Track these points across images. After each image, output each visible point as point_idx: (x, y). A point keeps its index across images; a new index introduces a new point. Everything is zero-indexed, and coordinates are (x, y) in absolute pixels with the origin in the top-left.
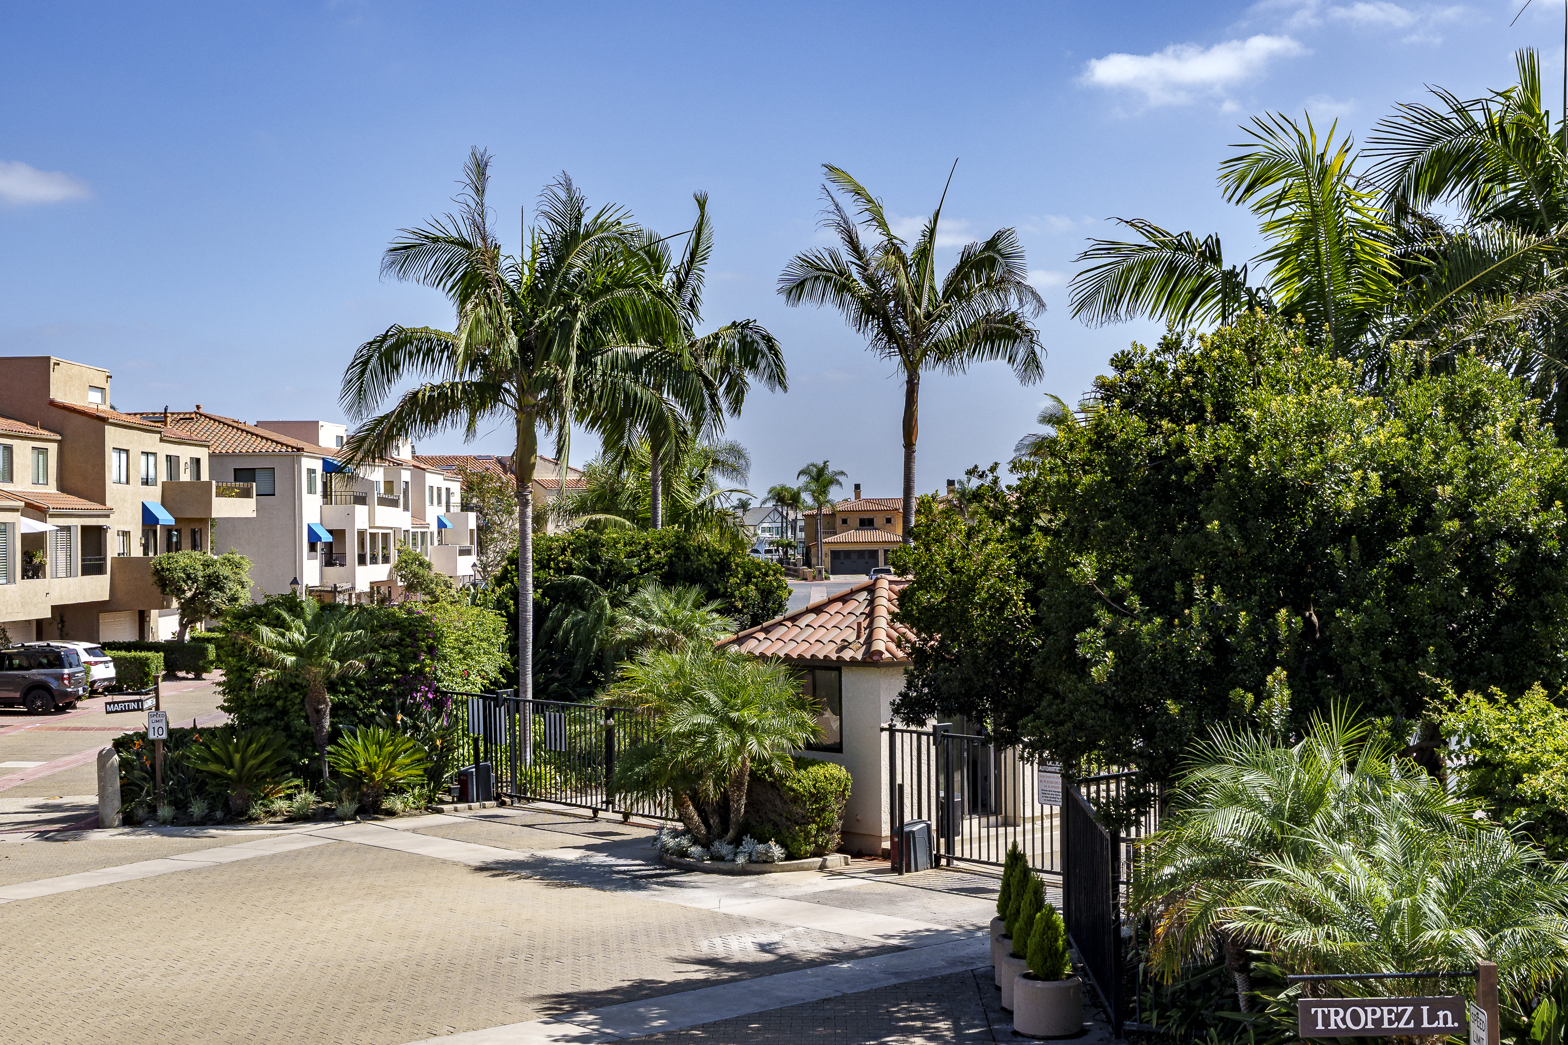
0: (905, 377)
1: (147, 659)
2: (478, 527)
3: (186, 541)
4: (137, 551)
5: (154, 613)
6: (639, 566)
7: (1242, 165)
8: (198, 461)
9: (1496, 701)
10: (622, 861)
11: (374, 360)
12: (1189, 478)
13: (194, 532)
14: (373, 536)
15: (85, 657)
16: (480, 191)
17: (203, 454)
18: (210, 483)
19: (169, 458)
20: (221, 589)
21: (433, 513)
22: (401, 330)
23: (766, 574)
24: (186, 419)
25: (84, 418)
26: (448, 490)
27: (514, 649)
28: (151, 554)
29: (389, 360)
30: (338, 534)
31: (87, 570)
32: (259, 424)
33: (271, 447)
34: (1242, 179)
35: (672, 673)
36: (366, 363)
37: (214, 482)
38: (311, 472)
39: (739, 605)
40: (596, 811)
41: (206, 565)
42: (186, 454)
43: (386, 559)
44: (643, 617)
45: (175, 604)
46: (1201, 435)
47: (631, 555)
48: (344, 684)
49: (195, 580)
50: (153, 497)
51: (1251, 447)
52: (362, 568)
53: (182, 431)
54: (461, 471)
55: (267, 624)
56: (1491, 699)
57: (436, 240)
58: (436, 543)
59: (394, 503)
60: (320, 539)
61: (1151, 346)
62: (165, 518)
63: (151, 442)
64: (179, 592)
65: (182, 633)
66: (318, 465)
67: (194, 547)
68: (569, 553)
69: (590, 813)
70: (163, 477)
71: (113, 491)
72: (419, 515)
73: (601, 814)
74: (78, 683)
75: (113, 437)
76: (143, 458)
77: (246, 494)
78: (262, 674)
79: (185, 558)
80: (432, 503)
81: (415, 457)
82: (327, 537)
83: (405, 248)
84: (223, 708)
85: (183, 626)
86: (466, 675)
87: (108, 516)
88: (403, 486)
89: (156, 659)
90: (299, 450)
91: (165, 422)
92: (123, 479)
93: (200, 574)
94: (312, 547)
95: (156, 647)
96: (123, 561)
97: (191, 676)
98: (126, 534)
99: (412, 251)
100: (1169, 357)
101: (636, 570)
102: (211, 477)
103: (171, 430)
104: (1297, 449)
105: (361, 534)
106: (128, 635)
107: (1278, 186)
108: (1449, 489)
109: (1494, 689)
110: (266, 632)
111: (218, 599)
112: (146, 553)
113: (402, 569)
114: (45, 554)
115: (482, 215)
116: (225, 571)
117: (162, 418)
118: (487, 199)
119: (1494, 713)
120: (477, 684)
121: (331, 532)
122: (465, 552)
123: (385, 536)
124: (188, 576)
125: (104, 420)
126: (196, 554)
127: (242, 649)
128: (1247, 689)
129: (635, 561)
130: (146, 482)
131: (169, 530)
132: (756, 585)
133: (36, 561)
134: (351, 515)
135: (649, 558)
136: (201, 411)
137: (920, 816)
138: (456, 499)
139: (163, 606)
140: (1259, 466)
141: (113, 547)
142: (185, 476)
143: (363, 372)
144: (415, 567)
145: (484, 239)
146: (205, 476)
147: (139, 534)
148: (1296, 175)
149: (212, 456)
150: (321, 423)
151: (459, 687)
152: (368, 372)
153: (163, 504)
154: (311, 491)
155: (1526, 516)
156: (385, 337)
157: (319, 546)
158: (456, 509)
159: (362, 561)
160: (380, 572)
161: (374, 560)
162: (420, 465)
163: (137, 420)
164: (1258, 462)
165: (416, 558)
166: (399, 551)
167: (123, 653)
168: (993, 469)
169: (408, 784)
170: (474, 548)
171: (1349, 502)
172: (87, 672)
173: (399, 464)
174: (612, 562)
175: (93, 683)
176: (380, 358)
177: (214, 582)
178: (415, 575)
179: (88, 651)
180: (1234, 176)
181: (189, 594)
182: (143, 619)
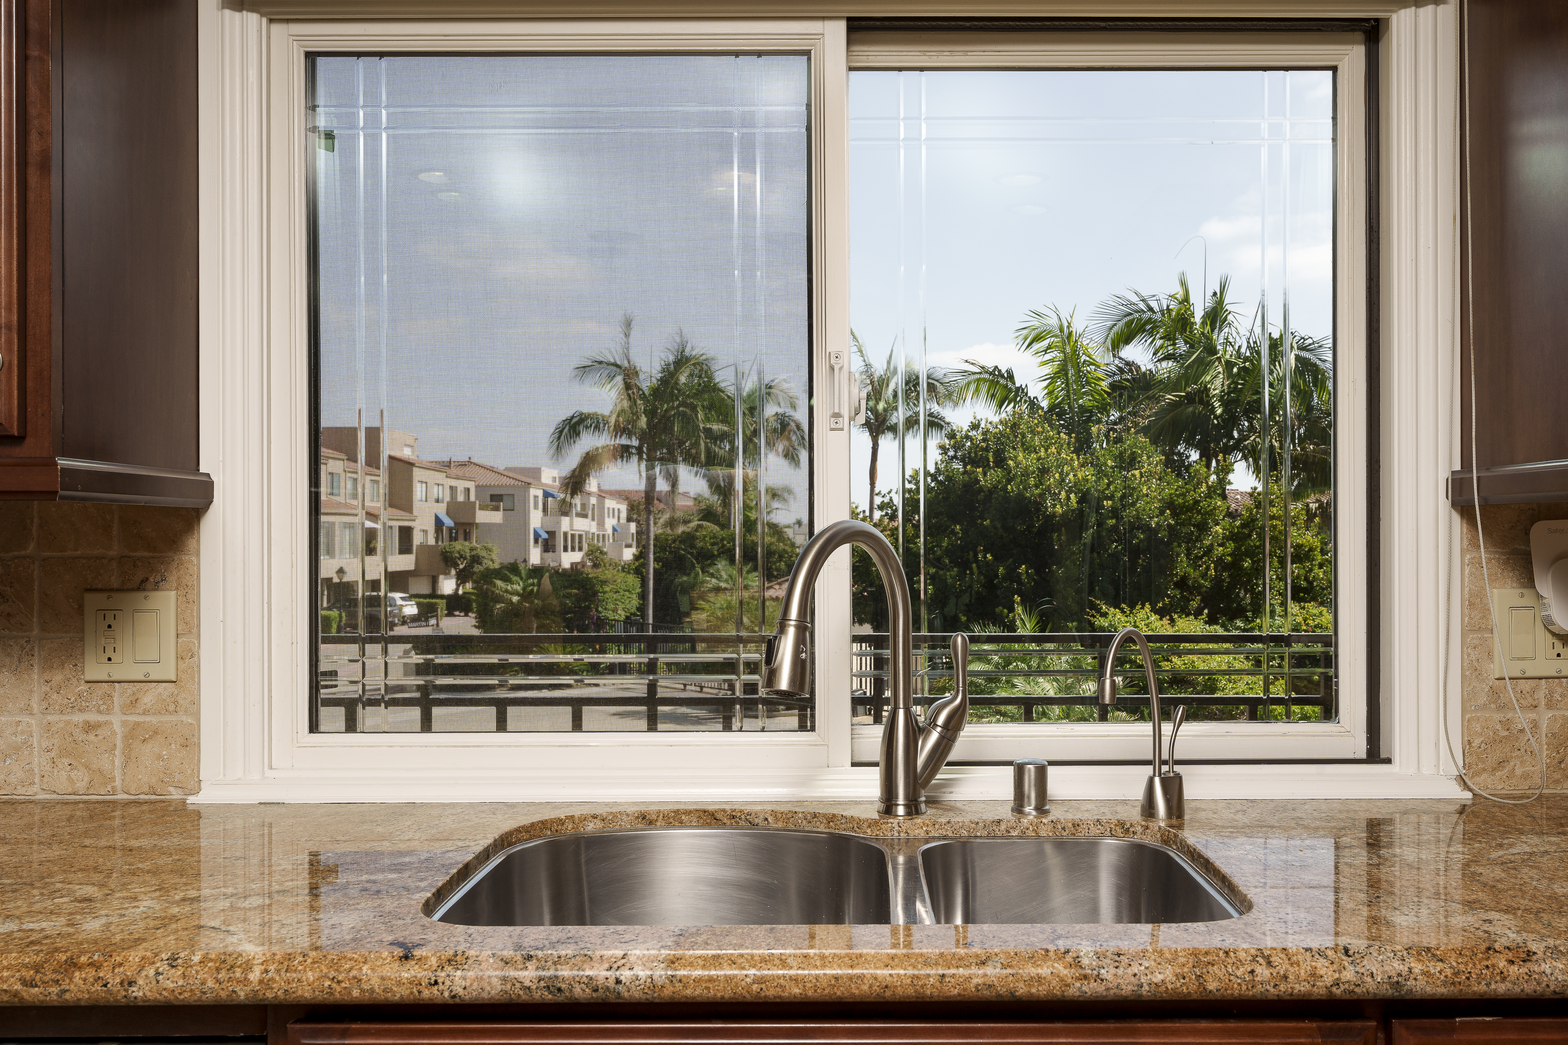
0: (871, 445)
1: (436, 603)
2: (637, 533)
3: (461, 536)
4: (431, 541)
5: (441, 577)
6: (718, 550)
7: (1025, 332)
8: (469, 489)
9: (1125, 612)
10: (695, 711)
11: (566, 430)
12: (981, 496)
13: (465, 531)
14: (573, 536)
15: (400, 602)
16: (627, 336)
17: (471, 485)
18: (475, 503)
19: (451, 487)
20: (481, 564)
21: (610, 523)
22: (582, 414)
23: (791, 556)
24: (463, 465)
25: (400, 463)
26: (619, 510)
27: (643, 596)
28: (440, 543)
29: (575, 431)
30: (552, 534)
31: (401, 552)
32: (506, 469)
33: (513, 482)
34: (1026, 339)
35: (725, 606)
36: (561, 432)
37: (477, 502)
38: (536, 497)
39: (775, 573)
40: (685, 685)
41: (472, 549)
42: (461, 485)
43: (580, 549)
44: (717, 578)
45: (453, 572)
46: (985, 474)
47: (713, 544)
48: (544, 613)
49: (465, 558)
50: (441, 510)
51: (1009, 481)
52: (565, 553)
53: (459, 472)
54: (627, 499)
55: (500, 579)
56: (1123, 612)
57: (601, 363)
58: (611, 541)
59: (585, 516)
60: (540, 536)
61: (966, 428)
62: (448, 522)
63: (440, 477)
64: (456, 565)
65: (457, 589)
66: (540, 493)
67: (465, 540)
68: (677, 543)
69: (682, 687)
70: (448, 498)
71: (417, 505)
72: (601, 524)
73: (688, 687)
74: (394, 616)
75: (417, 474)
76: (436, 487)
77: (497, 509)
78: (498, 606)
79: (459, 546)
80: (609, 516)
81: (600, 490)
82: (545, 536)
83: (584, 367)
84: (475, 626)
85: (458, 586)
86: (615, 610)
87: (414, 520)
88: (591, 506)
89: (442, 603)
90: (529, 484)
91: (449, 467)
92: (424, 499)
93: (468, 555)
94: (536, 541)
95: (442, 597)
96: (423, 547)
97: (462, 614)
98: (425, 532)
99: (587, 369)
100: (974, 433)
101: (716, 553)
102: (477, 498)
103: (454, 471)
104: (1032, 481)
105: (565, 534)
106: (425, 590)
107: (1045, 343)
108: (1110, 502)
109: (1123, 605)
110: (499, 583)
111: (477, 568)
112: (437, 541)
113: (589, 555)
114: (377, 542)
115: (627, 349)
116: (483, 553)
117: (449, 464)
118: (631, 340)
119: (1123, 619)
120: (621, 615)
121: (547, 532)
122: (629, 546)
123: (580, 536)
124: (461, 556)
125: (412, 464)
126: (467, 543)
127: (487, 593)
128: (1004, 607)
129: (716, 548)
130: (437, 501)
131: (450, 529)
132: (785, 562)
133: (372, 545)
134: (559, 523)
135: (723, 546)
136: (472, 460)
137: (861, 686)
138: (624, 515)
139: (447, 574)
140: (1013, 491)
141: (417, 539)
142: (461, 498)
143: (559, 438)
144: (597, 554)
145: (629, 362)
146: (473, 498)
147: (433, 531)
148: (1056, 336)
149: (477, 487)
150: (543, 469)
151: (610, 615)
152: (562, 437)
153: (448, 514)
154: (536, 507)
155: (1151, 518)
156: (573, 417)
157: (540, 540)
158: (623, 520)
159: (565, 550)
160: (576, 557)
161: (573, 549)
162: (602, 495)
163: (434, 465)
164: (1012, 488)
165: (598, 549)
166: (589, 545)
167: (422, 600)
168: (889, 493)
169: (580, 670)
170: (634, 544)
171: (1059, 509)
172: (400, 610)
173: (589, 494)
174: (702, 548)
175: (404, 617)
176: (569, 430)
177: (476, 560)
178: (597, 558)
179: (403, 599)
180: (1022, 337)
181: (461, 567)
182: (434, 582)
